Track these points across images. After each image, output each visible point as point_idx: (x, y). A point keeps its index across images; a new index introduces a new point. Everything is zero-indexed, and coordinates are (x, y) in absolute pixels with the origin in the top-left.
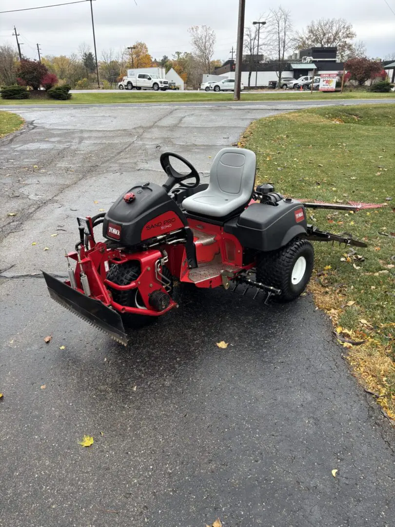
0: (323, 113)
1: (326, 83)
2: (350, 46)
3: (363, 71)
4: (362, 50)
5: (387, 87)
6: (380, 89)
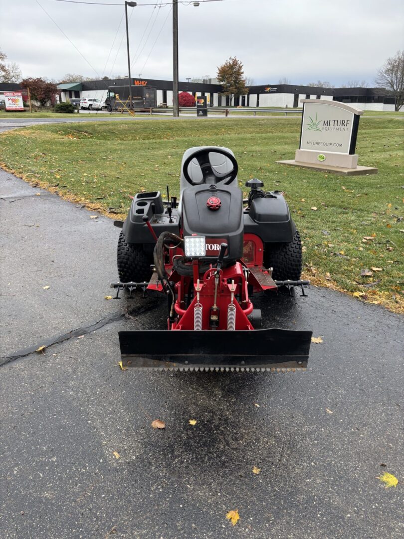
0: (55, 130)
1: (13, 102)
2: (4, 67)
3: (43, 92)
4: (16, 71)
5: (70, 108)
6: (65, 110)
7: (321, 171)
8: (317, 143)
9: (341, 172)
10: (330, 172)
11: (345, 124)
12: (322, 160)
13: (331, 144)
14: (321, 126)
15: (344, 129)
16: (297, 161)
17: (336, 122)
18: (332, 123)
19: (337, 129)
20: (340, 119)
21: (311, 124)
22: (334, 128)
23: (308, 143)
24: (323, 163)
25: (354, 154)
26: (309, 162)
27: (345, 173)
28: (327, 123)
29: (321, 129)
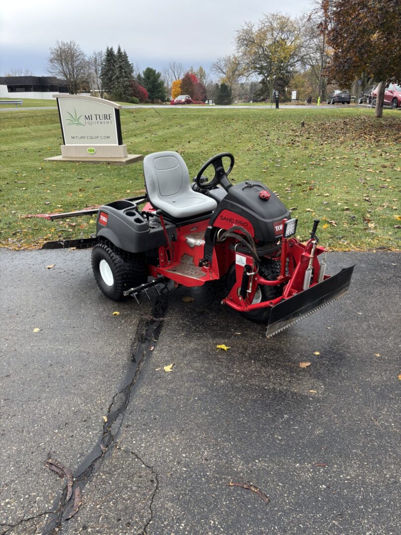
7: (99, 163)
8: (83, 137)
9: (120, 162)
10: (109, 163)
11: (108, 117)
12: (93, 153)
13: (98, 137)
14: (82, 120)
15: (108, 123)
16: (65, 156)
17: (98, 116)
18: (94, 117)
19: (101, 123)
20: (102, 113)
21: (71, 119)
22: (98, 122)
23: (73, 138)
24: (95, 156)
25: (122, 144)
26: (78, 156)
27: (124, 162)
28: (88, 118)
29: (84, 124)
